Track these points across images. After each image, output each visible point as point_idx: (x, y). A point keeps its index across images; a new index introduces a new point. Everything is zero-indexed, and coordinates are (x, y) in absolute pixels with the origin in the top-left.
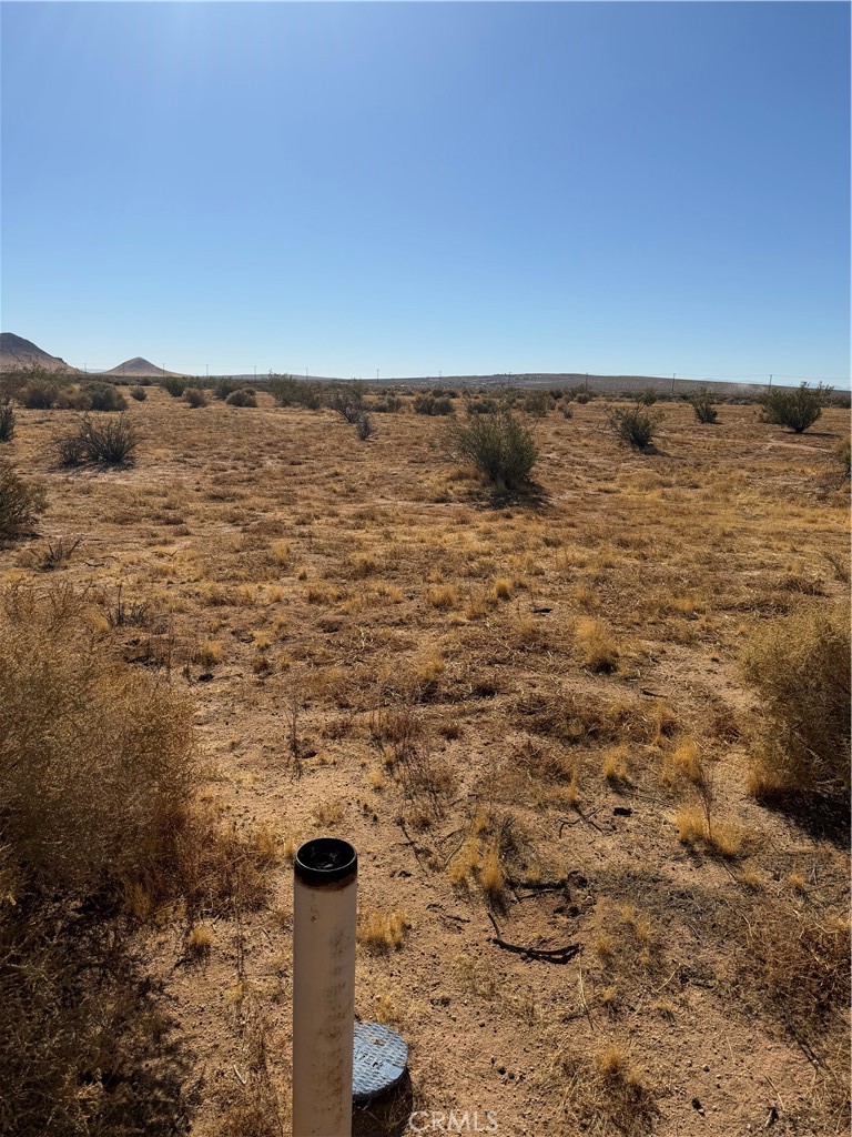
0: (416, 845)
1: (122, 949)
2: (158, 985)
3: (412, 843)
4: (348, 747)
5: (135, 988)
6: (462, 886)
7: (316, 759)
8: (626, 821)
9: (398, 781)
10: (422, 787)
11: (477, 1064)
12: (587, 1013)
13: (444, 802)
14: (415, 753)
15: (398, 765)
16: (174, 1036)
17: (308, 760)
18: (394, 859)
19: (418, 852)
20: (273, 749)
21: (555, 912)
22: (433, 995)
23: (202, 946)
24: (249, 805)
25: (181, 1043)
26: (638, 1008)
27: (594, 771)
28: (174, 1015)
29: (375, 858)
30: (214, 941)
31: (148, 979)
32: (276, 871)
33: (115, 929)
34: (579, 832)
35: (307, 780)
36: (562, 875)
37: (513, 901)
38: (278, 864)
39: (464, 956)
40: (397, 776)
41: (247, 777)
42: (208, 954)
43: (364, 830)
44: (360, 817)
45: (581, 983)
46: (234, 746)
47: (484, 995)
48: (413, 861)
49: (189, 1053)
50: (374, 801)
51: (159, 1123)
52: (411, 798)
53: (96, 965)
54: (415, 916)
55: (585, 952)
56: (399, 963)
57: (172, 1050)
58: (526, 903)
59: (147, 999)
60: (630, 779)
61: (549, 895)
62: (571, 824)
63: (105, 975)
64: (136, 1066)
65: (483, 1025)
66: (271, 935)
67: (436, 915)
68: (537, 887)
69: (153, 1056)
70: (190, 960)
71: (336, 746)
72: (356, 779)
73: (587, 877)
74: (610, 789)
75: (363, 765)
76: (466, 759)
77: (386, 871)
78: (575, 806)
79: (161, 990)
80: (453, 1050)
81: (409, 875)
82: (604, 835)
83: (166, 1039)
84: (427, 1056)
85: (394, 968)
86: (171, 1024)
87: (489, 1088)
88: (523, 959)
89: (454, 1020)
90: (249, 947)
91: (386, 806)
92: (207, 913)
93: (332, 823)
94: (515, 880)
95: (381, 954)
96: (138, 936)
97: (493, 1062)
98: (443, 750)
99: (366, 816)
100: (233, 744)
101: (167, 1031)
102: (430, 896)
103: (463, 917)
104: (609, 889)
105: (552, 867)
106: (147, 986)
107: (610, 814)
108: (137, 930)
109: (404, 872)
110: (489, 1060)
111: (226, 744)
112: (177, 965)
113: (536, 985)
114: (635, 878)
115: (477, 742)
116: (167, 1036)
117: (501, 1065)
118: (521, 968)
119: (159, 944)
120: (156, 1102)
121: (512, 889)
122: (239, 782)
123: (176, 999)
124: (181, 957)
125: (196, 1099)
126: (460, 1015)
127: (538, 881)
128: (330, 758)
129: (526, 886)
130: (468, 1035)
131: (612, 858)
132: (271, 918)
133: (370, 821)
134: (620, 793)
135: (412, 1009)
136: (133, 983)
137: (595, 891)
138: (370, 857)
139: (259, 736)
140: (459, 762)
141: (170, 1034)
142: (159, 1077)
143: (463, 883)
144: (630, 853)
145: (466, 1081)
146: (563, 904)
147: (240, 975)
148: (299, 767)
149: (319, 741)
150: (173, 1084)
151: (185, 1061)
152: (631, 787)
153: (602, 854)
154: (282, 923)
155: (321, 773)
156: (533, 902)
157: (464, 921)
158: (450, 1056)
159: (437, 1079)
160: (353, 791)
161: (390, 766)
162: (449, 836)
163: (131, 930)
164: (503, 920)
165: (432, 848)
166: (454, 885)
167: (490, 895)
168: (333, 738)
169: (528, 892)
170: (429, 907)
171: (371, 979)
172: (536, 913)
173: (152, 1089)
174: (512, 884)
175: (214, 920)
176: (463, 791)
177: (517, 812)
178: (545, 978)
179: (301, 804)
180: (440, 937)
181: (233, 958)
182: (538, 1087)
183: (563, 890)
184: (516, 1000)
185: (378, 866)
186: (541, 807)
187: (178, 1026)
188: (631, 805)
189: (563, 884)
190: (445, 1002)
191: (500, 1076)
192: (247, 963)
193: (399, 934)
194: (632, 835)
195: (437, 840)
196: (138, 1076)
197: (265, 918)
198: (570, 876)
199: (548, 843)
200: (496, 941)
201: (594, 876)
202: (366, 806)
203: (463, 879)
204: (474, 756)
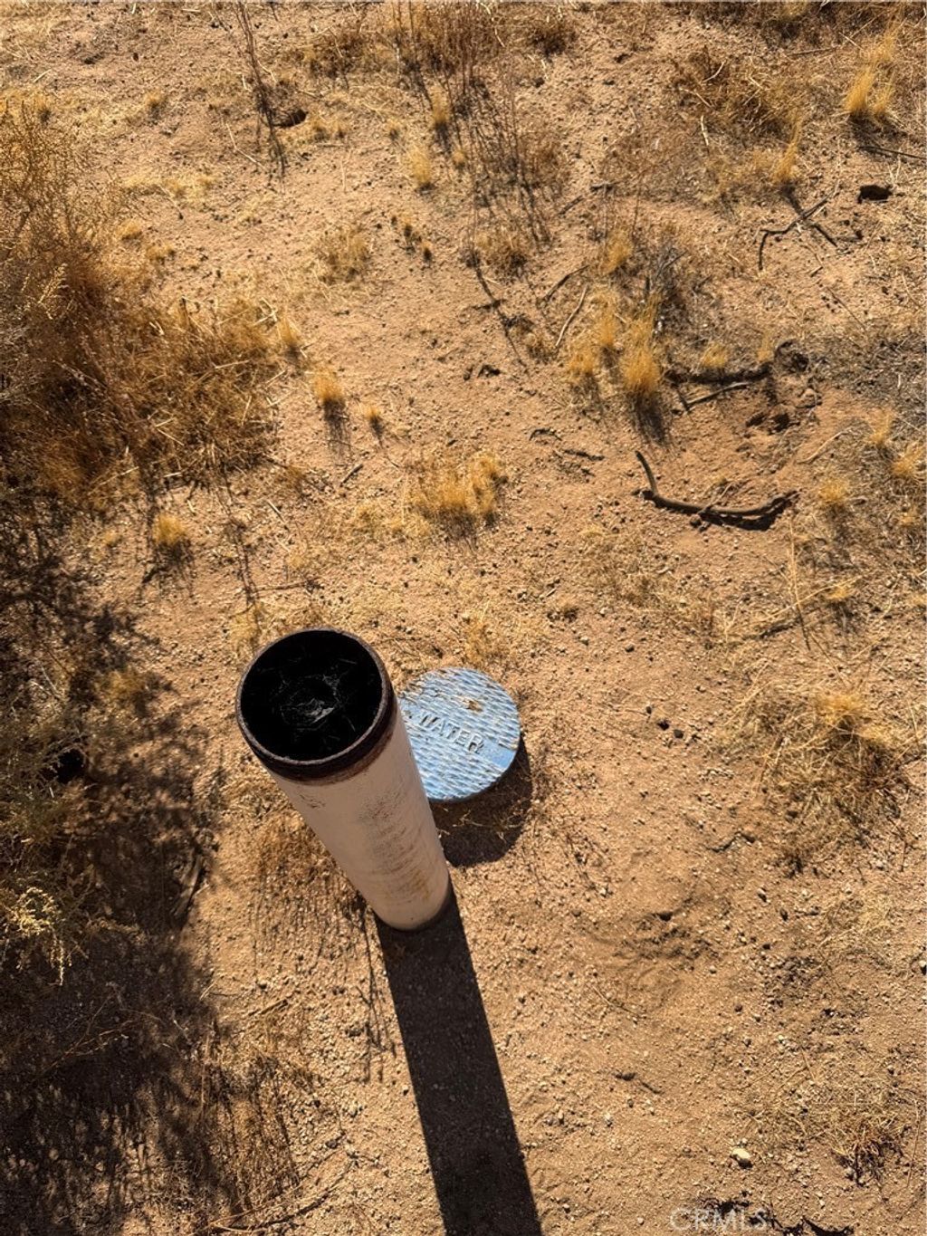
0: (504, 309)
1: (54, 562)
2: (123, 620)
3: (497, 304)
4: (361, 93)
5: (89, 626)
6: (588, 388)
7: (305, 128)
8: (881, 217)
9: (460, 167)
10: (506, 177)
11: (626, 716)
12: (799, 620)
13: (548, 208)
14: (486, 96)
15: (458, 129)
16: (165, 705)
17: (291, 132)
18: (468, 341)
19: (508, 324)
20: (226, 112)
21: (748, 425)
22: (550, 602)
23: (178, 544)
24: (206, 244)
25: (178, 714)
26: (887, 606)
27: (826, 103)
28: (158, 669)
29: (435, 342)
30: (195, 533)
31: (106, 612)
32: (273, 382)
33: (36, 527)
34: (793, 252)
35: (298, 177)
36: (765, 354)
37: (676, 412)
38: (273, 367)
39: (596, 528)
40: (458, 156)
41: (190, 179)
42: (191, 558)
43: (410, 283)
44: (400, 255)
45: (792, 567)
46: (157, 109)
47: (631, 598)
48: (500, 342)
49: (194, 731)
50: (420, 215)
51: (172, 841)
52: (487, 205)
53: (21, 597)
54: (512, 457)
55: (798, 506)
56: (492, 550)
57: (168, 726)
58: (700, 413)
59: (111, 646)
60: (894, 116)
61: (740, 394)
62: (778, 235)
63: (38, 611)
64: (121, 758)
65: (631, 650)
66: (285, 512)
67: (548, 450)
68: (718, 380)
69: (142, 739)
70: (163, 569)
71: (341, 95)
72: (385, 167)
73: (808, 354)
74: (853, 143)
75: (394, 135)
76: (584, 101)
77: (456, 367)
78: (788, 191)
79: (129, 627)
80: (587, 694)
81: (497, 372)
82: (839, 254)
83: (155, 710)
84: (548, 708)
85: (487, 561)
86: (158, 684)
87: (645, 754)
88: (695, 525)
89: (586, 643)
90: (253, 540)
91: (443, 227)
92: (175, 478)
93: (353, 272)
94: (680, 371)
95: (463, 535)
96: (72, 535)
97: (649, 711)
98: (540, 83)
99: (410, 250)
100: (154, 106)
101: (153, 698)
102: (534, 413)
103: (593, 452)
104: (847, 375)
105: (748, 338)
106: (106, 624)
107: (852, 201)
108: (70, 524)
109: (487, 367)
110: (643, 709)
111: (140, 107)
112: (147, 580)
113: (716, 573)
114: (893, 346)
115: (602, 57)
116: (155, 705)
117: (662, 717)
118: (690, 542)
119: (110, 546)
120: (161, 811)
121: (674, 386)
122: (180, 193)
123: (157, 642)
124: (150, 567)
125: (217, 801)
126: (595, 634)
127: (721, 370)
128: (331, 123)
129: (698, 380)
130: (609, 667)
131: (854, 306)
132: (280, 480)
133: (419, 261)
134: (871, 151)
135: (520, 630)
136: (85, 620)
137: (821, 380)
138: (427, 341)
139: (197, 84)
140: (571, 108)
141: (159, 702)
142: (158, 771)
143: (590, 383)
144: (885, 290)
145: (609, 744)
146: (764, 409)
147: (248, 590)
148: (279, 149)
149: (307, 85)
150: (181, 780)
151: (191, 742)
152: (894, 134)
153: (834, 298)
154: (298, 488)
155: (320, 160)
156: (712, 410)
157: (593, 458)
158: (582, 705)
159: (565, 745)
160: (381, 197)
161: (442, 131)
162: (560, 284)
163: (60, 524)
164: (660, 452)
165: (533, 314)
166: (575, 389)
167: (638, 405)
168: (332, 74)
169: (701, 392)
170: (533, 435)
171: (451, 582)
172: (716, 431)
173: (151, 791)
174: (675, 379)
175: (188, 490)
176: (583, 178)
177: (681, 216)
178: (731, 558)
179: (295, 234)
180: (554, 494)
181: (231, 561)
182: (721, 751)
183: (764, 382)
184: (684, 605)
185: (441, 359)
186: (725, 203)
187: (168, 687)
188: (891, 176)
189: (766, 371)
190: (571, 614)
191: (661, 732)
192: (254, 568)
193: (489, 495)
194: (891, 249)
195: (542, 294)
196: (128, 774)
197: (269, 480)
198: (778, 353)
199: (739, 282)
200: (649, 495)
201: (821, 349)
202: (408, 230)
203: (589, 374)
204: (598, 93)
